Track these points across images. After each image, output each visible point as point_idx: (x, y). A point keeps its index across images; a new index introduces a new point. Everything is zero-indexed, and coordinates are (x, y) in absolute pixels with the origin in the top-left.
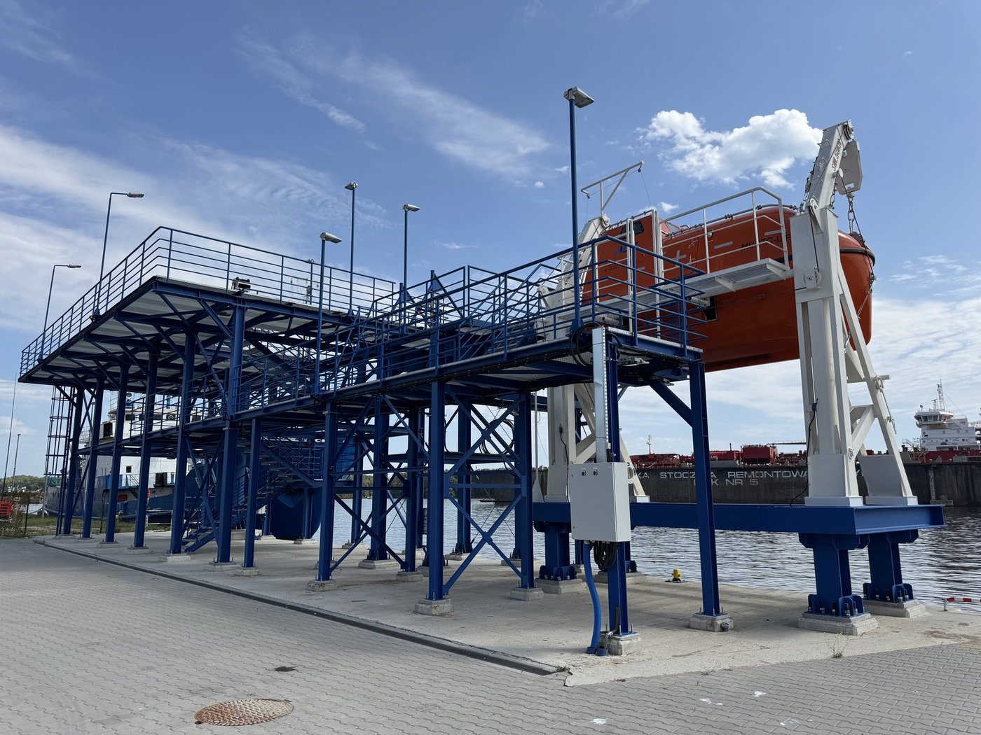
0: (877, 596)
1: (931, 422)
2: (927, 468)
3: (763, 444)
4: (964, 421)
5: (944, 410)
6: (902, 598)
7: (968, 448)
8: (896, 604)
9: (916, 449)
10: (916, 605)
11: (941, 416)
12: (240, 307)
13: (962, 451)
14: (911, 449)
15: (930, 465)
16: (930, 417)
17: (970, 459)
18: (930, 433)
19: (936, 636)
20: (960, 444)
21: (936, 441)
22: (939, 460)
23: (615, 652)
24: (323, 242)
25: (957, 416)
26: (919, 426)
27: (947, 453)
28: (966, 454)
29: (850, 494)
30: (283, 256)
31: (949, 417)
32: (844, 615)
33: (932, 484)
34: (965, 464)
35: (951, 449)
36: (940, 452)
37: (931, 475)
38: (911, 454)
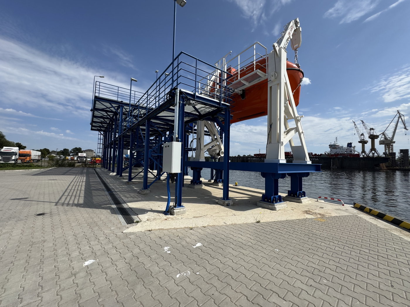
0: (292, 195)
1: (333, 147)
2: (331, 158)
3: (288, 152)
4: (342, 147)
5: (337, 144)
6: (300, 196)
7: (343, 154)
8: (298, 198)
9: (328, 154)
10: (306, 198)
11: (336, 145)
12: (122, 106)
13: (341, 154)
14: (327, 154)
15: (332, 158)
16: (333, 146)
17: (343, 156)
18: (332, 150)
19: (307, 213)
20: (341, 152)
21: (334, 151)
22: (334, 157)
23: (172, 214)
24: (131, 81)
25: (340, 145)
26: (330, 148)
27: (336, 155)
28: (342, 155)
29: (280, 158)
30: (135, 91)
31: (338, 146)
32: (273, 203)
33: (332, 162)
34: (341, 158)
35: (338, 154)
36: (335, 155)
37: (332, 160)
38: (327, 155)
